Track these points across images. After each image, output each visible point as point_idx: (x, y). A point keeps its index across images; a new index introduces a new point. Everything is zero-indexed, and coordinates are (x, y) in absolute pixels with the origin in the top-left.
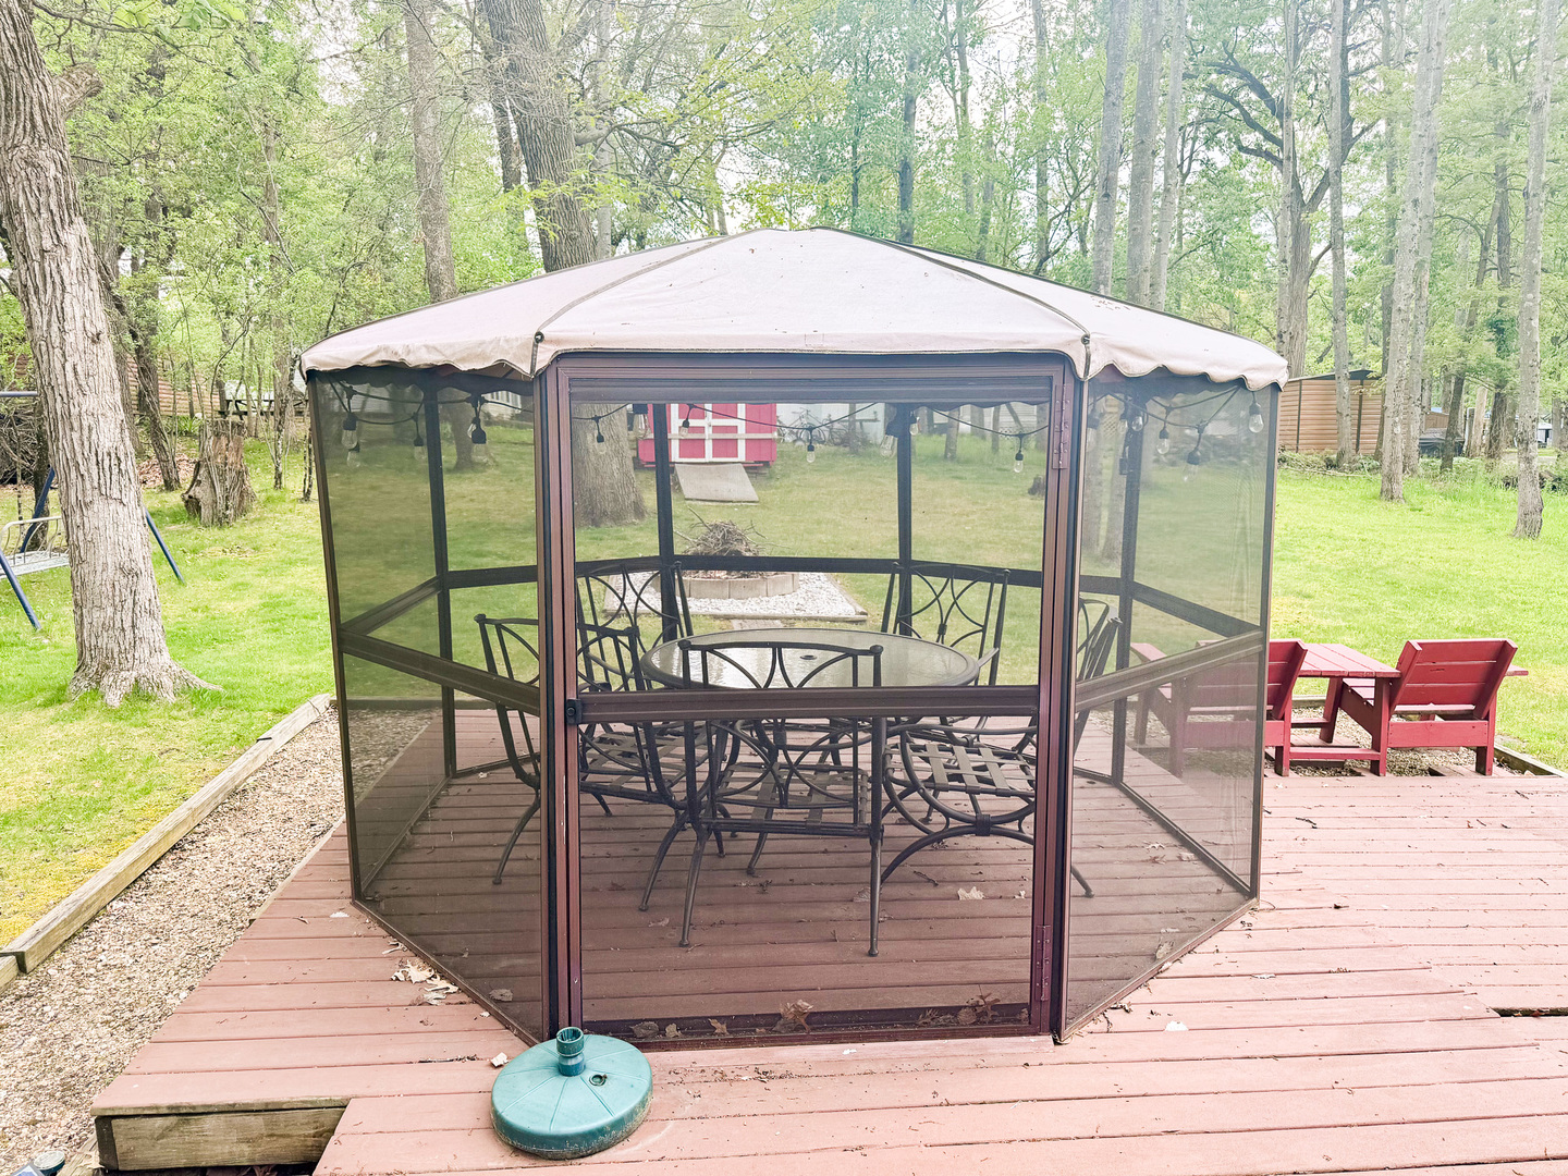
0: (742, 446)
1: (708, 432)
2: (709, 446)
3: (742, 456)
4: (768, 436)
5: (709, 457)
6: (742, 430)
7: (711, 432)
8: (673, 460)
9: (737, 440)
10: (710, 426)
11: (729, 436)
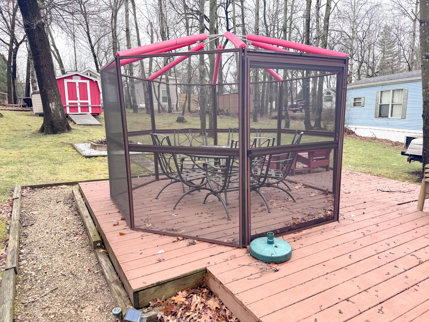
0: (90, 108)
1: (79, 104)
2: (79, 109)
3: (90, 112)
4: (99, 106)
5: (80, 112)
6: (90, 104)
7: (80, 104)
8: (68, 113)
9: (88, 107)
10: (79, 102)
11: (86, 106)
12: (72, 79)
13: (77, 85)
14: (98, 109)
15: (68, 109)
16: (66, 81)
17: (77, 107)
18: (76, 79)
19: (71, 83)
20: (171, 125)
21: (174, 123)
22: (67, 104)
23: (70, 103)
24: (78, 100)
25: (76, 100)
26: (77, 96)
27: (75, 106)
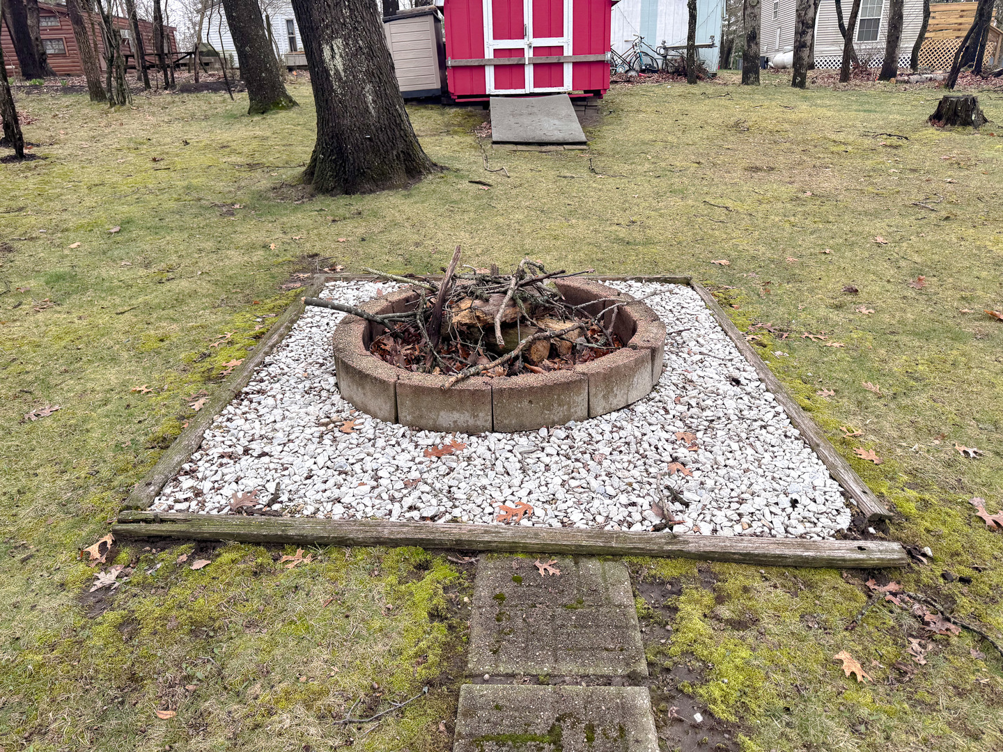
0: (568, 71)
1: (529, 54)
2: (529, 72)
3: (568, 85)
4: (599, 58)
5: (529, 87)
6: (568, 51)
7: (531, 55)
8: (487, 93)
9: (563, 63)
10: (530, 47)
11: (553, 59)
14: (597, 72)
15: (490, 73)
17: (523, 65)
20: (900, 137)
21: (915, 130)
22: (489, 54)
23: (497, 52)
24: (526, 39)
25: (521, 35)
26: (526, 22)
27: (514, 61)
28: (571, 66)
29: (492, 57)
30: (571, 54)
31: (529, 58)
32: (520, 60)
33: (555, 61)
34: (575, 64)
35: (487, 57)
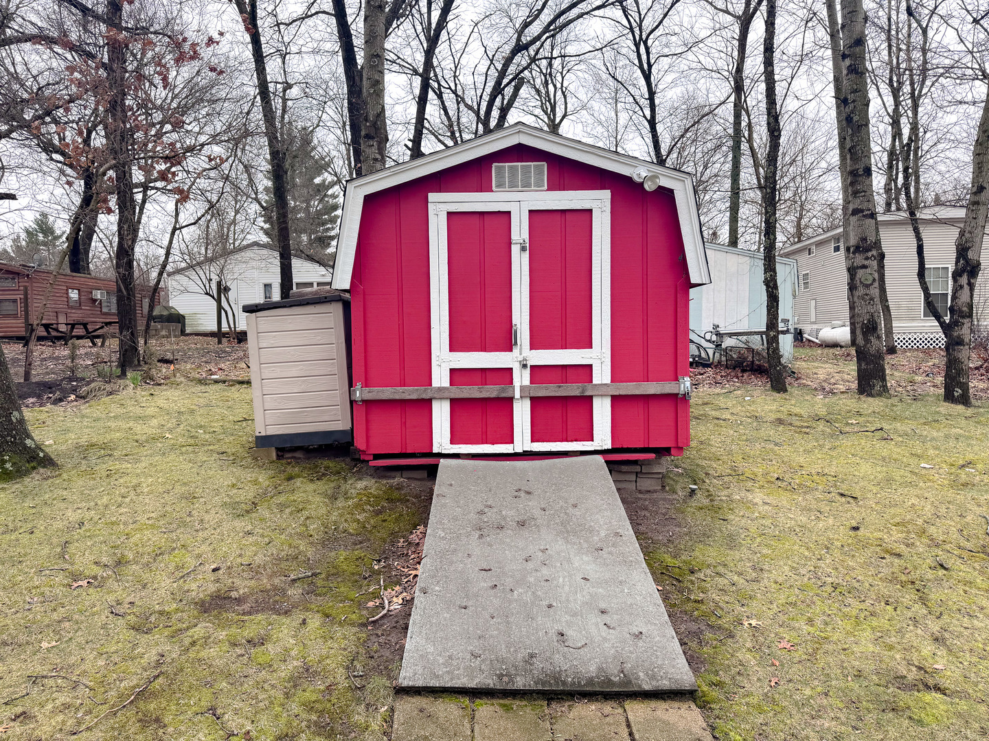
0: (602, 412)
1: (521, 379)
2: (522, 414)
3: (603, 437)
4: (667, 388)
5: (522, 440)
6: (602, 375)
7: (526, 381)
8: (435, 450)
9: (591, 398)
10: (525, 366)
11: (572, 390)
12: (485, 187)
13: (520, 231)
14: (662, 414)
15: (441, 415)
16: (441, 205)
17: (510, 401)
18: (513, 185)
19: (476, 221)
22: (440, 378)
23: (457, 375)
24: (516, 351)
25: (508, 343)
26: (516, 320)
27: (490, 391)
28: (607, 403)
29: (446, 383)
30: (607, 380)
31: (522, 388)
32: (503, 390)
33: (577, 393)
34: (616, 400)
35: (436, 383)
